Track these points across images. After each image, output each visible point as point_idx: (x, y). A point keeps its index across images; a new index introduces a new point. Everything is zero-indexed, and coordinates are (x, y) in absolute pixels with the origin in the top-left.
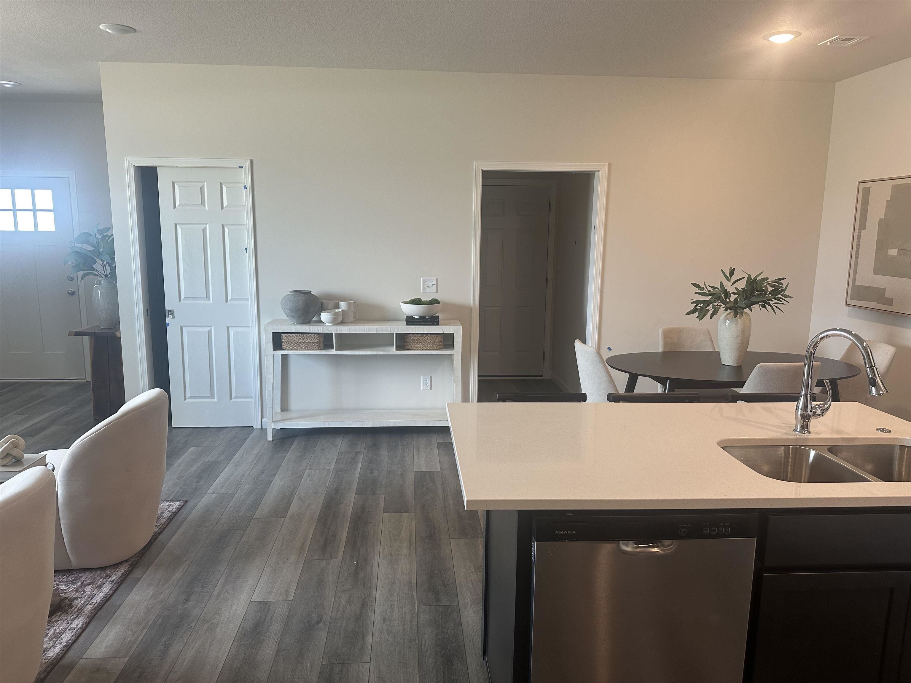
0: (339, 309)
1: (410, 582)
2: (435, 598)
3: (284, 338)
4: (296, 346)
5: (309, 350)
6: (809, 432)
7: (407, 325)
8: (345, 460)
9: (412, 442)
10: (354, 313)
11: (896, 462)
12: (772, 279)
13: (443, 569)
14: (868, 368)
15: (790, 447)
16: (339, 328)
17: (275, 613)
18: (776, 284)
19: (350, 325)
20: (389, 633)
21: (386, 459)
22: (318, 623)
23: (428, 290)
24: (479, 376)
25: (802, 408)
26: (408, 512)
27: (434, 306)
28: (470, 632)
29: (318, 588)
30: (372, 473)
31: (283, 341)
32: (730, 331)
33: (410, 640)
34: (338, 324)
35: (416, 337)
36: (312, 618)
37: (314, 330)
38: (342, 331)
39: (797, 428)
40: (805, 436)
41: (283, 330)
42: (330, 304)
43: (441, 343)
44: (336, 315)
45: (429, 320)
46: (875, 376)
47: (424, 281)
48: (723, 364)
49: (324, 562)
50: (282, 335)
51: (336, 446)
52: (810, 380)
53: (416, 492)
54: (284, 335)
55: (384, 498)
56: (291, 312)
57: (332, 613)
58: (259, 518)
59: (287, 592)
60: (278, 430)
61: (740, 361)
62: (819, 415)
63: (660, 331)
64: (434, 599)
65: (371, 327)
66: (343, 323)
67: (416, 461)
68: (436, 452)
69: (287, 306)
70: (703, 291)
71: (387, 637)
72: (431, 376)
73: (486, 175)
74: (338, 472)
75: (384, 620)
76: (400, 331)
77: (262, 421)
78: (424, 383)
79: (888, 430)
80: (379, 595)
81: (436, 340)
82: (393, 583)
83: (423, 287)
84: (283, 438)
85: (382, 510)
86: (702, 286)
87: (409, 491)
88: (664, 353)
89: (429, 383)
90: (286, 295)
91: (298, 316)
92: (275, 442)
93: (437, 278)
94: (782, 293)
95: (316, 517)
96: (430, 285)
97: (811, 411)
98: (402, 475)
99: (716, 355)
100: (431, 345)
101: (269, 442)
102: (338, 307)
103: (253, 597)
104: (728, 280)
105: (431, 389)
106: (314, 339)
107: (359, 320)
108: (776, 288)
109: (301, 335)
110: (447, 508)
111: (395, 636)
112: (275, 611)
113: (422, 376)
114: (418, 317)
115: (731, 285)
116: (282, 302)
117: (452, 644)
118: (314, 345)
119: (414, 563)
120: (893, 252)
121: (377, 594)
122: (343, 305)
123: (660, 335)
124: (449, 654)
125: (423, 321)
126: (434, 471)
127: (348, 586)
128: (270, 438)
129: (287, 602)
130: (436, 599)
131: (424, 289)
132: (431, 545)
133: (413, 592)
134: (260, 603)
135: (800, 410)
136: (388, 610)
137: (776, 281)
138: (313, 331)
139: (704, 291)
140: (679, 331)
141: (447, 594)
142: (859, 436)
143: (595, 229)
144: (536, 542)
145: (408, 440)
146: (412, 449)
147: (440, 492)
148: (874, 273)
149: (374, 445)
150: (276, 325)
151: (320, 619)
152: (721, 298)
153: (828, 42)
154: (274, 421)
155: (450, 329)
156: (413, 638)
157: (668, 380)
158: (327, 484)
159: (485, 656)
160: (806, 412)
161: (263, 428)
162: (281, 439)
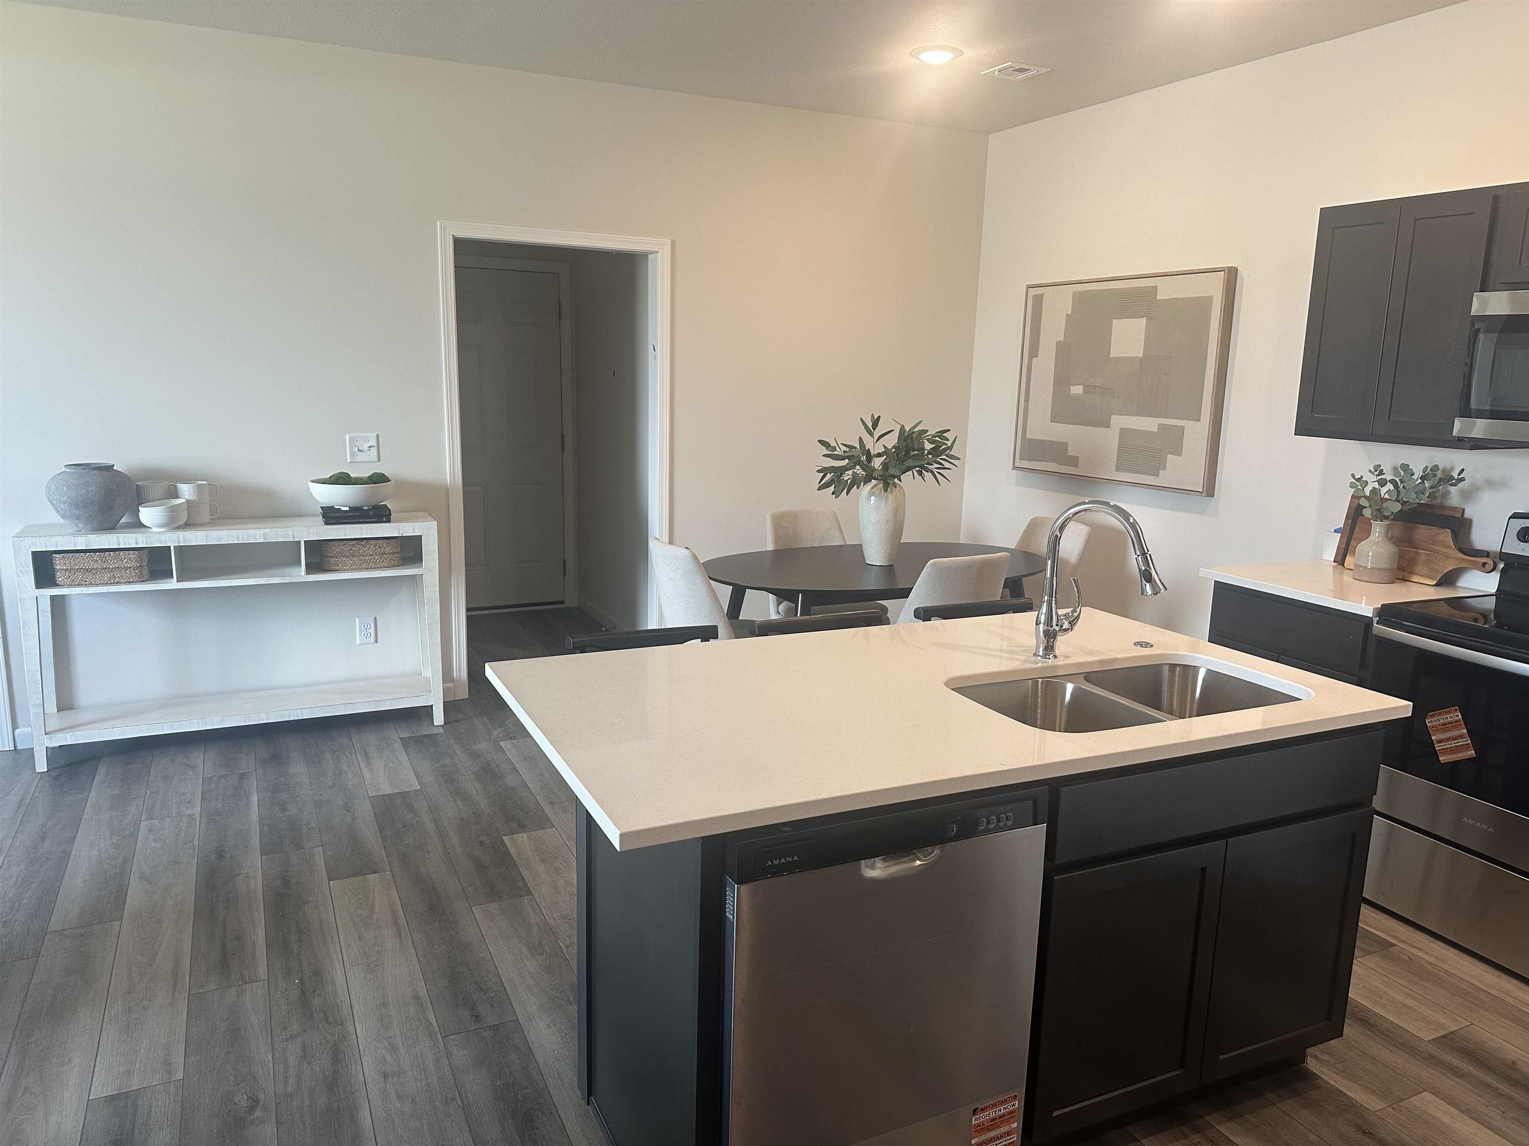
0: (177, 498)
1: (416, 997)
2: (471, 1016)
3: (59, 563)
4: (89, 578)
5: (118, 583)
6: (1055, 657)
7: (327, 523)
8: (221, 792)
9: (350, 744)
10: (210, 504)
11: (1165, 689)
12: (932, 432)
13: (473, 962)
14: (1139, 555)
15: (1039, 681)
16: (184, 537)
17: (151, 1111)
18: (937, 439)
19: (205, 529)
20: (400, 1098)
21: (306, 781)
22: (251, 1110)
23: (361, 457)
24: (468, 610)
25: (1044, 621)
26: (378, 872)
27: (380, 486)
28: (551, 1062)
29: (232, 1043)
30: (283, 809)
31: (57, 567)
32: (878, 513)
33: (445, 1100)
34: (178, 528)
35: (345, 546)
36: (235, 1104)
37: (127, 542)
38: (189, 541)
39: (1039, 652)
40: (1050, 662)
41: (57, 546)
42: (157, 489)
43: (396, 556)
44: (173, 510)
45: (371, 513)
46: (1149, 567)
47: (352, 441)
48: (868, 563)
49: (233, 991)
50: (54, 555)
51: (193, 767)
52: (1055, 578)
53: (384, 834)
54: (58, 556)
55: (322, 853)
56: (73, 508)
57: (277, 1086)
58: (62, 930)
59: (168, 1064)
60: (54, 748)
61: (892, 558)
62: (1066, 630)
63: (768, 517)
64: (469, 1019)
65: (252, 532)
66: (188, 525)
67: (367, 776)
68: (403, 756)
69: (63, 497)
70: (834, 451)
71: (399, 1105)
72: (375, 618)
73: (462, 247)
74: (214, 817)
75: (385, 1076)
76: (314, 535)
77: (16, 734)
78: (363, 631)
79: (1148, 643)
80: (363, 1033)
81: (388, 550)
82: (385, 1005)
83: (351, 452)
84: (70, 765)
85: (325, 876)
86: (833, 444)
87: (370, 834)
88: (776, 552)
89: (372, 631)
90: (58, 474)
91: (90, 516)
92: (54, 774)
93: (378, 435)
94: (947, 452)
95: (190, 906)
96: (365, 446)
97: (1057, 625)
98: (347, 807)
99: (858, 549)
100: (377, 559)
101: (39, 776)
102: (175, 494)
103: (93, 1088)
104: (872, 435)
105: (376, 642)
106: (129, 560)
107: (220, 518)
108: (938, 445)
109: (97, 553)
110: (450, 854)
111: (414, 1101)
112: (151, 1107)
113: (357, 619)
114: (347, 509)
115: (875, 442)
116: (48, 489)
117: (525, 1091)
118: (130, 572)
119: (416, 961)
120: (1077, 390)
121: (358, 1031)
122: (187, 491)
123: (769, 525)
124: (524, 1109)
125: (356, 515)
126: (407, 790)
127: (295, 1028)
128: (41, 766)
129: (172, 1085)
130: (474, 1017)
131: (352, 454)
132: (437, 924)
133: (428, 1014)
134: (112, 1098)
135: (1042, 625)
136: (388, 1057)
137: (937, 434)
138: (125, 544)
139: (836, 453)
140: (794, 516)
141: (492, 1005)
142: (1118, 656)
143: (655, 351)
144: (736, 885)
145: (340, 740)
146: (354, 756)
147: (430, 827)
148: (1052, 421)
149: (274, 757)
150: (40, 536)
151: (254, 1103)
152: (861, 462)
153: (995, 70)
154: (47, 731)
155: (414, 529)
156: (450, 1096)
157: (800, 594)
158: (196, 843)
159: (590, 1098)
160: (1050, 627)
161: (19, 747)
162: (64, 766)
